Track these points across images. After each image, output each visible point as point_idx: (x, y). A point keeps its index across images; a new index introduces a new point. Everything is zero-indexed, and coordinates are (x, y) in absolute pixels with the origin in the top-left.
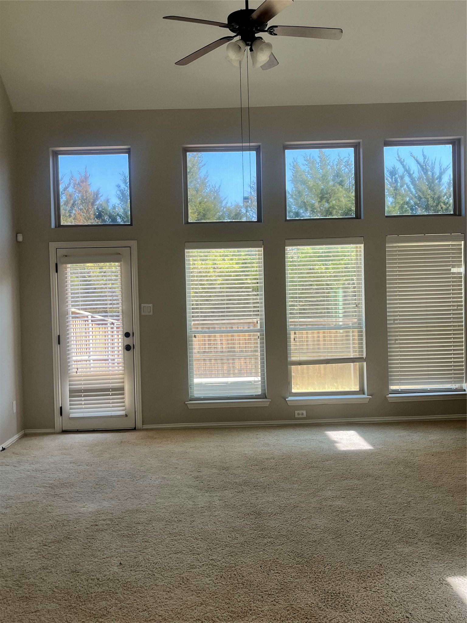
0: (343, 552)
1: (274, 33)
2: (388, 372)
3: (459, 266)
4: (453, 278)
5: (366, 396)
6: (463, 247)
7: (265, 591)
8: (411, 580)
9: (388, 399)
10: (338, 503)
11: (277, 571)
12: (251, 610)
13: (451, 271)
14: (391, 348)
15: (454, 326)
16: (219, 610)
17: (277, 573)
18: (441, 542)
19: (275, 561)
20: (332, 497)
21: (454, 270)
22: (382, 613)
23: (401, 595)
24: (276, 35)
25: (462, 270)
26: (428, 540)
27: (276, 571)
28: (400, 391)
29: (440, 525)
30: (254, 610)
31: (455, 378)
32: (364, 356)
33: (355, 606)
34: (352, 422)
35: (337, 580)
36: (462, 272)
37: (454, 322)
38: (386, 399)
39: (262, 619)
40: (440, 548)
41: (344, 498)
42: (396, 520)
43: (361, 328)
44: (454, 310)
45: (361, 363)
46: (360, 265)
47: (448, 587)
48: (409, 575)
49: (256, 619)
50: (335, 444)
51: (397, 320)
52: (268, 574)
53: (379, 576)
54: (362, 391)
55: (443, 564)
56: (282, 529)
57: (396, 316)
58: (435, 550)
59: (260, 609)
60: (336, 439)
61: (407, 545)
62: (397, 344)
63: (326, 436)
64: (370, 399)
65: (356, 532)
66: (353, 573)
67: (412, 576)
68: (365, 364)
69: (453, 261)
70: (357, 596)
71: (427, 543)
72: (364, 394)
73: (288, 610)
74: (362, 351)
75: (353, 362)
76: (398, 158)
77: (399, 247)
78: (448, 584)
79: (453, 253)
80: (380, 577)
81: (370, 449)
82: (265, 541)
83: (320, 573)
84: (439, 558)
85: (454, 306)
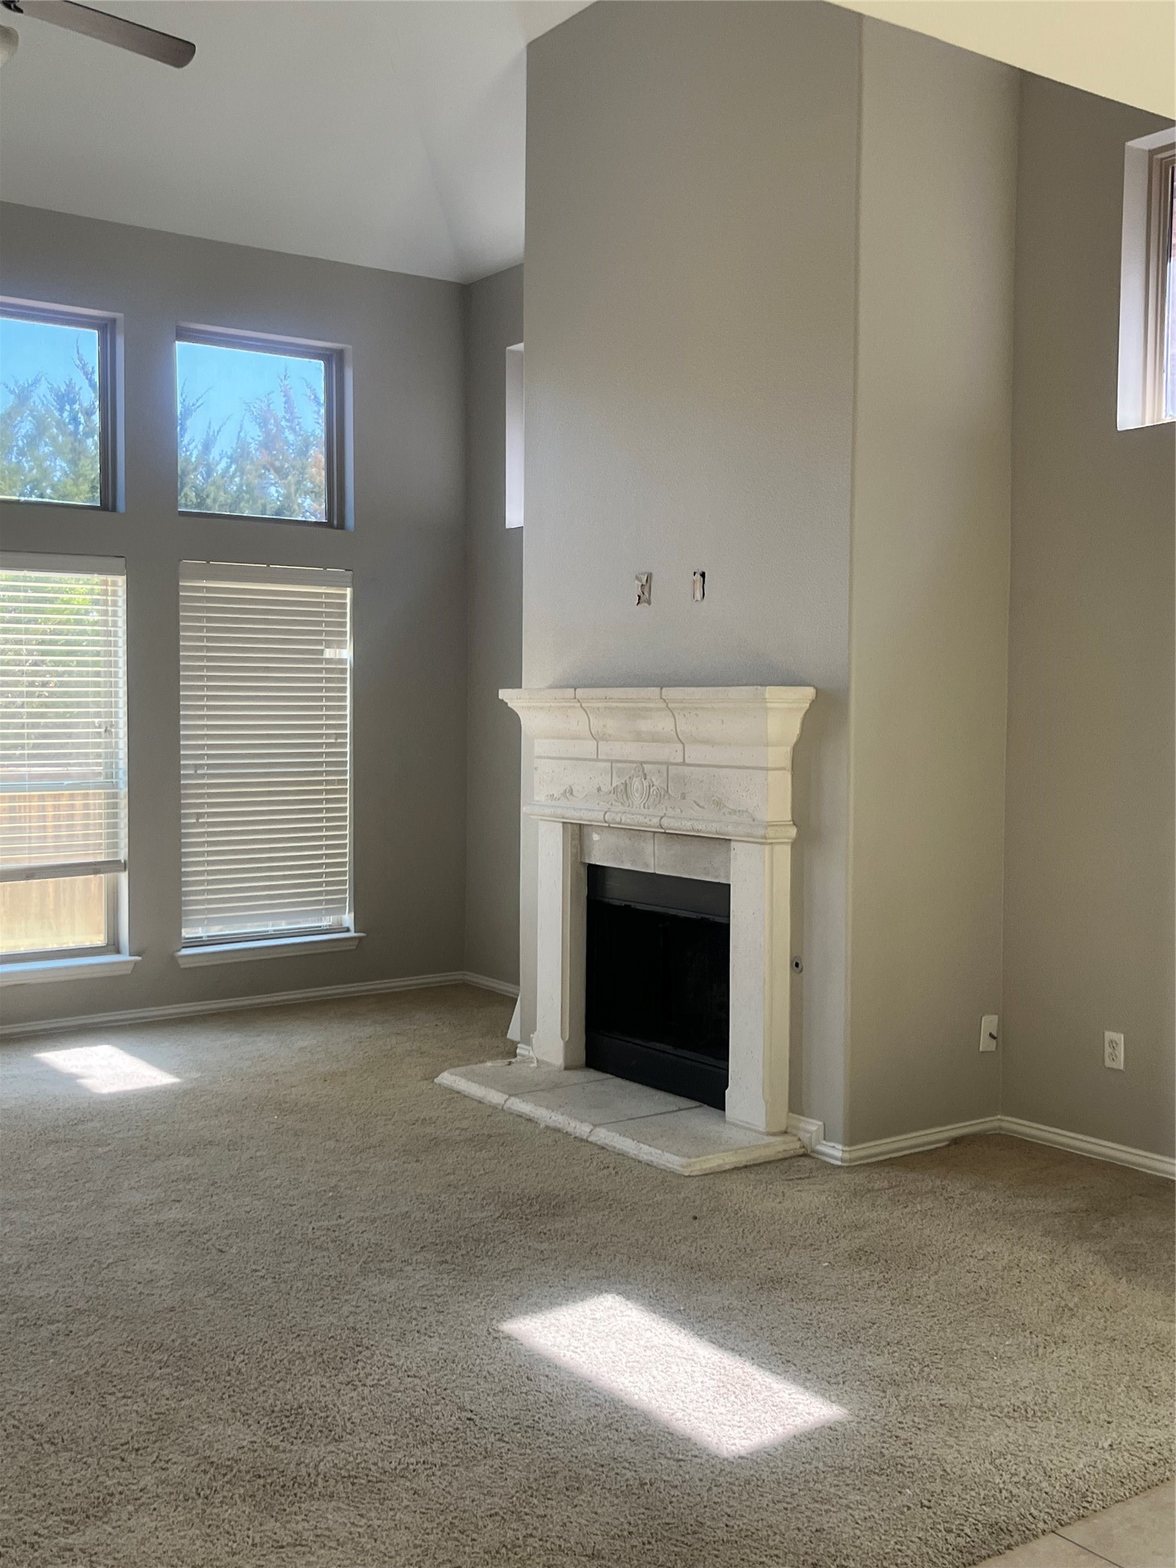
0: (254, 1320)
1: (15, 6)
2: (181, 894)
3: (341, 645)
4: (328, 670)
5: (125, 957)
6: (348, 601)
7: (122, 1445)
8: (433, 1345)
9: (180, 961)
10: (174, 1213)
11: (123, 1394)
12: (112, 1495)
13: (322, 654)
14: (188, 835)
15: (328, 782)
16: (27, 1515)
17: (124, 1397)
18: (448, 1257)
19: (102, 1372)
20: (148, 1203)
21: (329, 653)
22: (415, 1424)
23: (432, 1377)
24: (20, 11)
25: (347, 653)
26: (420, 1257)
27: (120, 1395)
28: (204, 939)
29: (428, 1225)
30: (121, 1493)
31: (328, 902)
32: (123, 855)
33: (348, 1424)
34: (98, 1023)
35: (278, 1382)
36: (346, 660)
37: (328, 773)
38: (173, 959)
39: (152, 1507)
40: (454, 1270)
41: (179, 1201)
42: (328, 1229)
43: (115, 786)
44: (328, 745)
45: (110, 875)
46: (112, 629)
47: (513, 1343)
48: (423, 1338)
49: (137, 1511)
50: (78, 1081)
51: (201, 766)
52: (103, 1406)
53: (363, 1353)
54: (113, 946)
55: (479, 1300)
56: (70, 1297)
57: (201, 756)
58: (445, 1276)
59: (134, 1487)
60: (74, 1070)
61: (385, 1277)
62: (203, 825)
63: (40, 1063)
64: (136, 963)
65: (256, 1271)
66: (304, 1359)
67: (431, 1337)
68: (124, 877)
69: (328, 633)
70: (344, 1404)
71: (422, 1266)
72: (118, 951)
73: (205, 1472)
74: (115, 845)
75: (96, 872)
76: (78, 362)
77: (209, 590)
78: (509, 1337)
79: (328, 615)
80: (367, 1353)
81: (173, 1084)
82: (44, 1332)
83: (229, 1375)
84: (463, 1291)
85: (328, 736)
